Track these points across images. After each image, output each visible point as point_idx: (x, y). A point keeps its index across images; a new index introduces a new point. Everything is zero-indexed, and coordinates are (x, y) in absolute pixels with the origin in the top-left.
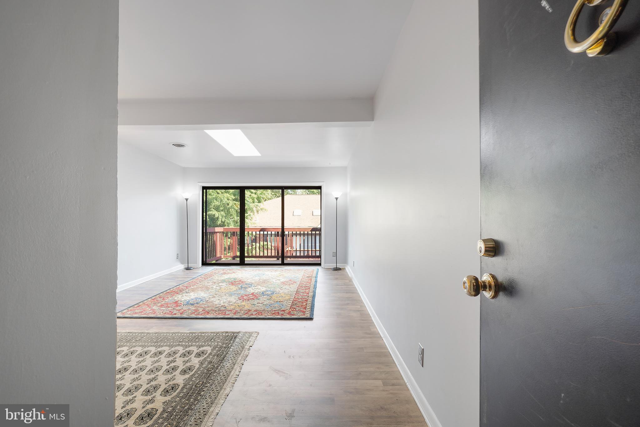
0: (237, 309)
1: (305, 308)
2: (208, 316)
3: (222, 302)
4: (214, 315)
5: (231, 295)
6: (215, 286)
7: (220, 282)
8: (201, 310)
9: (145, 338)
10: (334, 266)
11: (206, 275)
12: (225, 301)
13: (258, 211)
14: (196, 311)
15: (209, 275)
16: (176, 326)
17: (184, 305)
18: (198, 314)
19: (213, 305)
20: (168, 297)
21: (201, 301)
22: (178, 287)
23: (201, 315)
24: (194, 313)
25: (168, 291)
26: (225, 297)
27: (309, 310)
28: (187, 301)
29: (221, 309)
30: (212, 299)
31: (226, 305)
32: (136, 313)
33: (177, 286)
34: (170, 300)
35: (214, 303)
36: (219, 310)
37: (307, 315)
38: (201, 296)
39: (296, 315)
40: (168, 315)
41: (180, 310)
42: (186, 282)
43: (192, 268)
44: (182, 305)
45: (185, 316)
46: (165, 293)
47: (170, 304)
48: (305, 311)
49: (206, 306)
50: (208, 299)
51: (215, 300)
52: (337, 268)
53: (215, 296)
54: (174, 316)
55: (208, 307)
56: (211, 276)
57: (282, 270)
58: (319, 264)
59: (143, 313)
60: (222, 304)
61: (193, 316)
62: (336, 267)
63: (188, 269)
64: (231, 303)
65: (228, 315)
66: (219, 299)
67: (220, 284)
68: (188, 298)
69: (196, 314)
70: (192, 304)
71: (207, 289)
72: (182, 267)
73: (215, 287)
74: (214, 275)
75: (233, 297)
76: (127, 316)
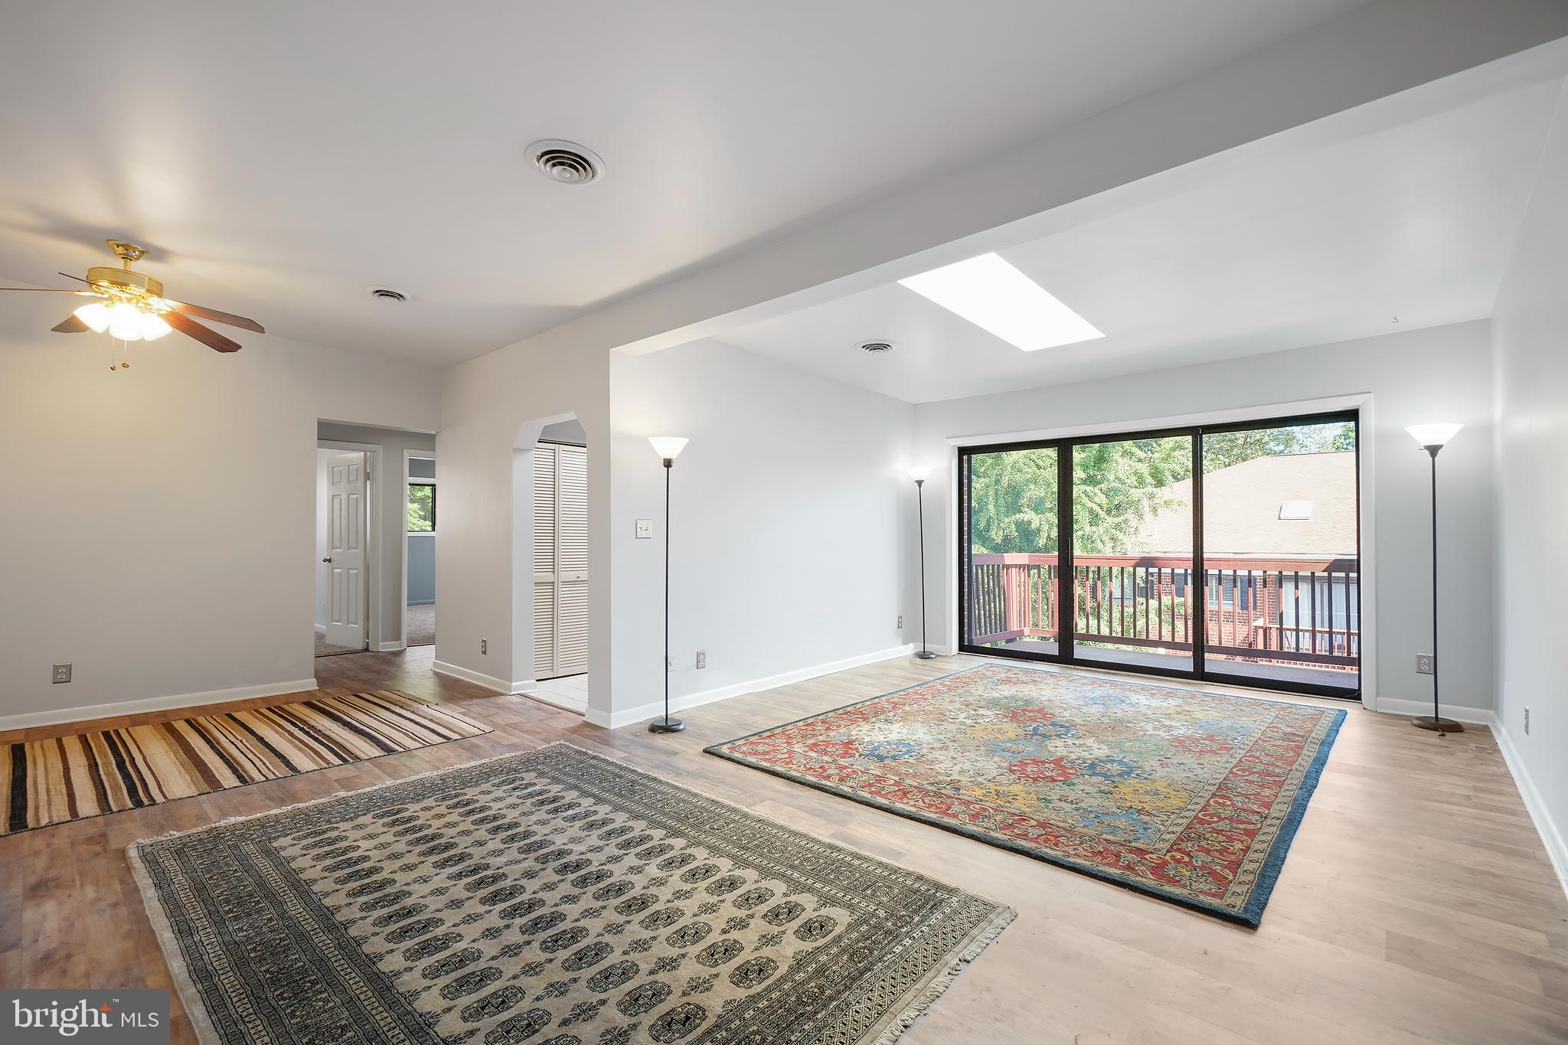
0: (988, 804)
1: (1234, 866)
2: (899, 806)
3: (957, 768)
4: (914, 806)
5: (991, 752)
6: (965, 714)
7: (983, 703)
8: (892, 778)
9: (732, 825)
10: (1427, 709)
11: (958, 678)
12: (967, 766)
13: (1155, 510)
14: (879, 781)
15: (965, 680)
16: (814, 813)
17: (860, 755)
18: (878, 793)
19: (929, 772)
20: (840, 726)
21: (908, 752)
22: (877, 700)
23: (885, 796)
24: (871, 785)
25: (849, 709)
26: (972, 755)
27: (1251, 877)
28: (876, 744)
29: (942, 791)
30: (936, 754)
31: (965, 780)
32: (755, 753)
33: (875, 698)
34: (838, 735)
35: (937, 767)
36: (938, 794)
37: (1231, 901)
38: (914, 738)
39: (1184, 886)
40: (813, 775)
41: (846, 767)
42: (901, 691)
43: (934, 656)
44: (857, 755)
45: (846, 789)
46: (841, 711)
47: (834, 745)
48: (1231, 877)
49: (911, 771)
50: (925, 751)
51: (942, 758)
52: (1441, 723)
53: (950, 744)
54: (824, 782)
55: (915, 776)
56: (968, 684)
57: (1193, 697)
58: (1354, 695)
59: (767, 757)
60: (955, 777)
61: (865, 794)
62: (1437, 718)
63: (924, 655)
64: (980, 779)
65: (955, 816)
66: (956, 756)
67: (981, 711)
68: (881, 738)
69: (873, 789)
70: (881, 758)
71: (941, 717)
72: (910, 649)
73: (962, 716)
74: (976, 682)
75: (996, 759)
76: (735, 755)
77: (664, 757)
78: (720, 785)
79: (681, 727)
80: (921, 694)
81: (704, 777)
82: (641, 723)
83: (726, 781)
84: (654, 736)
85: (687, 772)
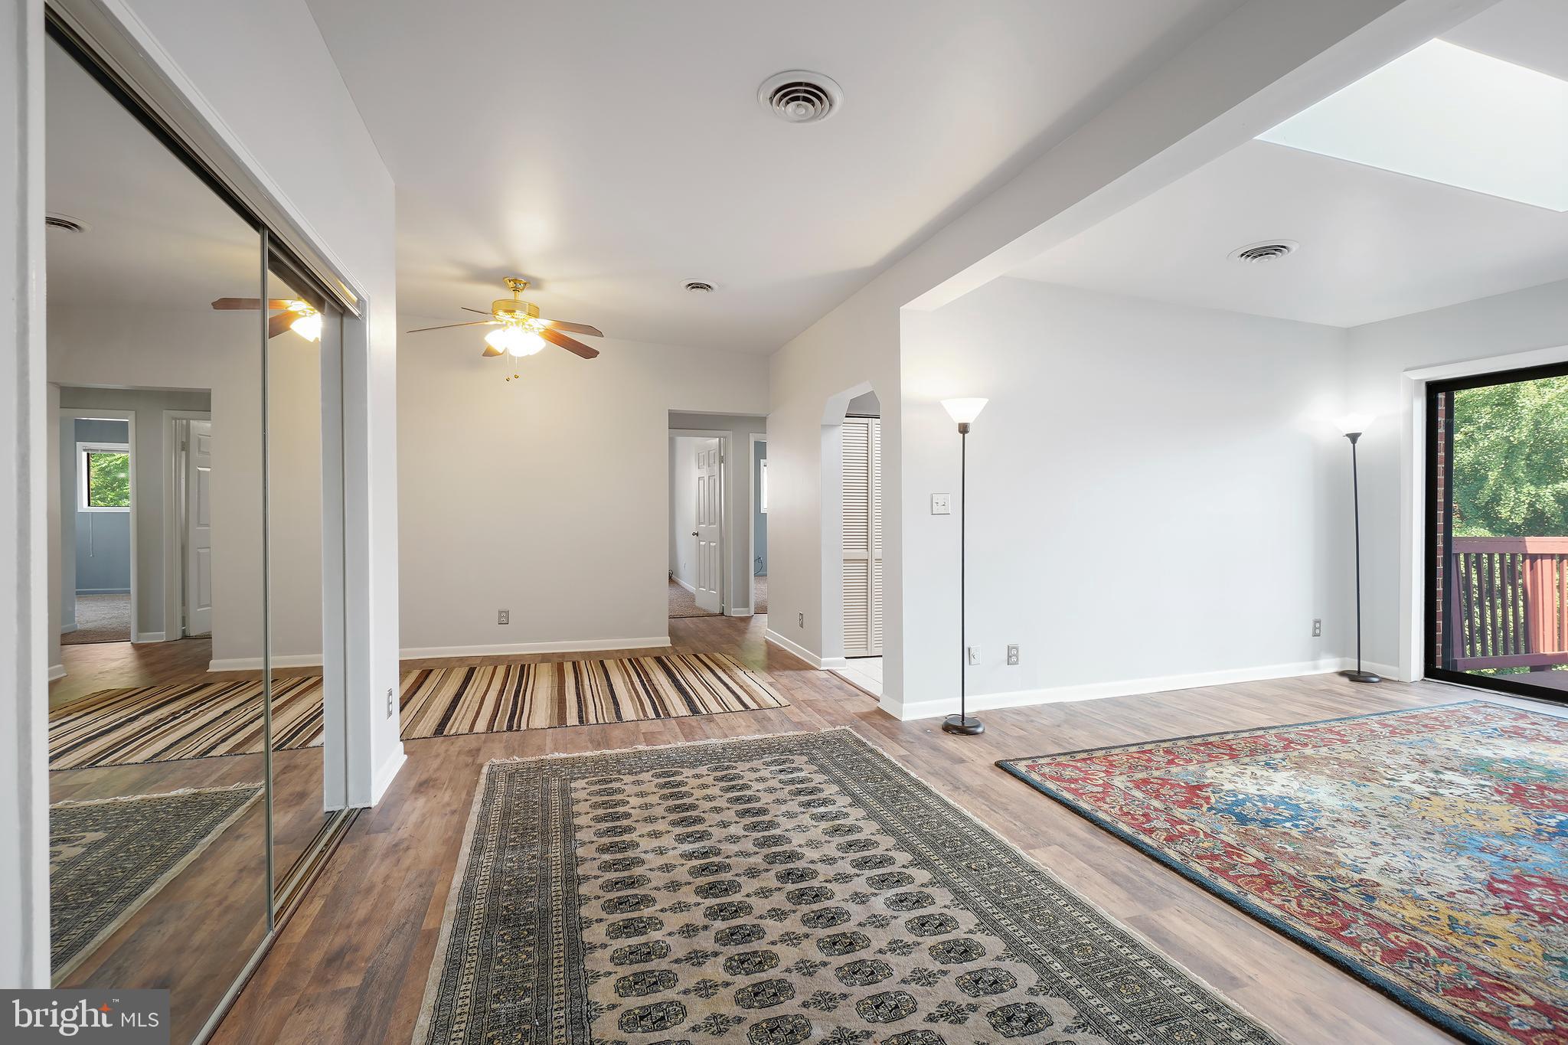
0: (1428, 938)
2: (1254, 900)
3: (1380, 861)
4: (1281, 908)
5: (1455, 847)
6: (1416, 776)
7: (1456, 763)
8: (1254, 854)
9: (995, 869)
11: (1414, 717)
12: (1400, 861)
14: (1229, 854)
15: (1427, 722)
16: (1114, 878)
17: (1210, 809)
18: (1224, 873)
19: (1323, 857)
20: (1191, 760)
21: (1291, 818)
22: (1261, 733)
23: (1233, 880)
24: (1215, 857)
25: (1211, 739)
26: (1414, 846)
28: (1241, 797)
29: (1340, 895)
30: (1344, 831)
31: (1388, 884)
32: (1059, 778)
33: (1259, 729)
34: (1184, 773)
35: (1339, 852)
36: (1330, 898)
38: (1309, 798)
40: (1128, 824)
41: (1182, 822)
42: (1304, 724)
43: (1374, 680)
44: (1205, 809)
45: (1172, 854)
46: (1199, 740)
47: (1173, 786)
49: (1290, 849)
50: (1323, 822)
51: (1351, 839)
53: (1374, 820)
54: (1142, 837)
55: (1294, 858)
56: (1432, 728)
59: (1073, 786)
60: (1371, 875)
61: (1200, 869)
63: (1357, 677)
64: (1420, 890)
65: (1354, 943)
66: (1380, 840)
67: (1448, 776)
68: (1252, 790)
69: (1217, 864)
70: (1243, 819)
71: (1368, 774)
72: (1329, 665)
73: (1407, 779)
74: (1449, 727)
75: (1463, 861)
76: (1032, 776)
77: (947, 764)
78: (1001, 812)
79: (980, 730)
80: (1338, 733)
81: (983, 797)
82: (936, 719)
83: (1010, 807)
84: (945, 737)
85: (966, 787)
